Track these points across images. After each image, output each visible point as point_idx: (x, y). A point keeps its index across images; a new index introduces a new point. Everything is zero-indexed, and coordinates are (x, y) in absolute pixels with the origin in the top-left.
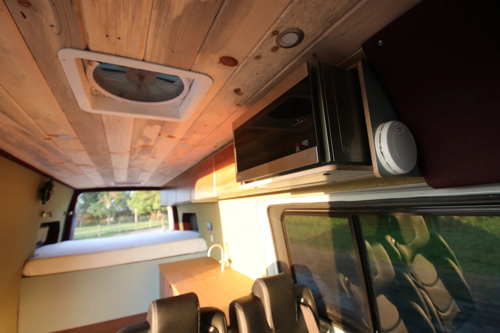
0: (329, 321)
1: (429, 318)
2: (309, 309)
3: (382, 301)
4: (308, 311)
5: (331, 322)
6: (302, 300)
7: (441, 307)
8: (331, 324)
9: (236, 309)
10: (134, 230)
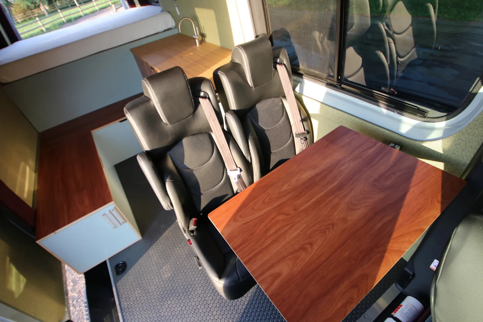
0: (301, 75)
1: (387, 63)
2: (283, 66)
3: (350, 52)
4: (283, 68)
5: (302, 76)
6: (278, 61)
7: (401, 54)
8: (302, 78)
9: (219, 75)
10: (80, 17)
